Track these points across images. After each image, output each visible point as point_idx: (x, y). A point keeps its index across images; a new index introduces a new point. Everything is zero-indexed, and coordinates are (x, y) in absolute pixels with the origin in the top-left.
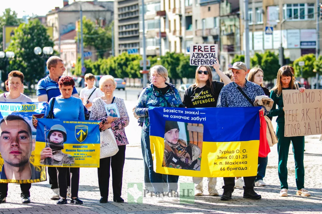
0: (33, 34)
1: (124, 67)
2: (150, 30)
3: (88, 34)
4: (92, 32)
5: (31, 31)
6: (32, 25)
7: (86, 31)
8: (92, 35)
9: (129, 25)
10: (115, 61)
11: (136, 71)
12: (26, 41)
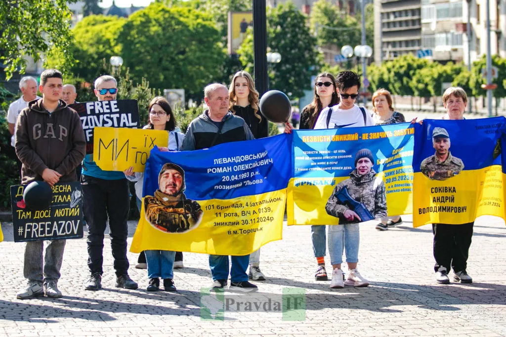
0: (285, 25)
1: (405, 79)
2: (440, 19)
3: (328, 25)
4: (335, 22)
5: (282, 21)
6: (282, 10)
7: (326, 21)
8: (334, 26)
9: (400, 12)
10: (389, 71)
11: (427, 85)
12: (273, 35)
